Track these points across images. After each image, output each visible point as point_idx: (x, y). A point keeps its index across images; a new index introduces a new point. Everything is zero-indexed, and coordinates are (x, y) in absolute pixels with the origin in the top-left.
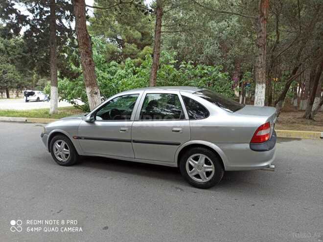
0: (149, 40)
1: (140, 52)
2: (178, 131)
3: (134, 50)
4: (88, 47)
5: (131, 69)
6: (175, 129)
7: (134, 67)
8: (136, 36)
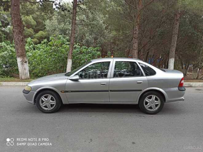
0: (42, 27)
1: (35, 34)
2: (141, 83)
3: (31, 32)
4: (21, 28)
5: (32, 46)
6: (138, 82)
7: (34, 45)
8: (32, 24)
